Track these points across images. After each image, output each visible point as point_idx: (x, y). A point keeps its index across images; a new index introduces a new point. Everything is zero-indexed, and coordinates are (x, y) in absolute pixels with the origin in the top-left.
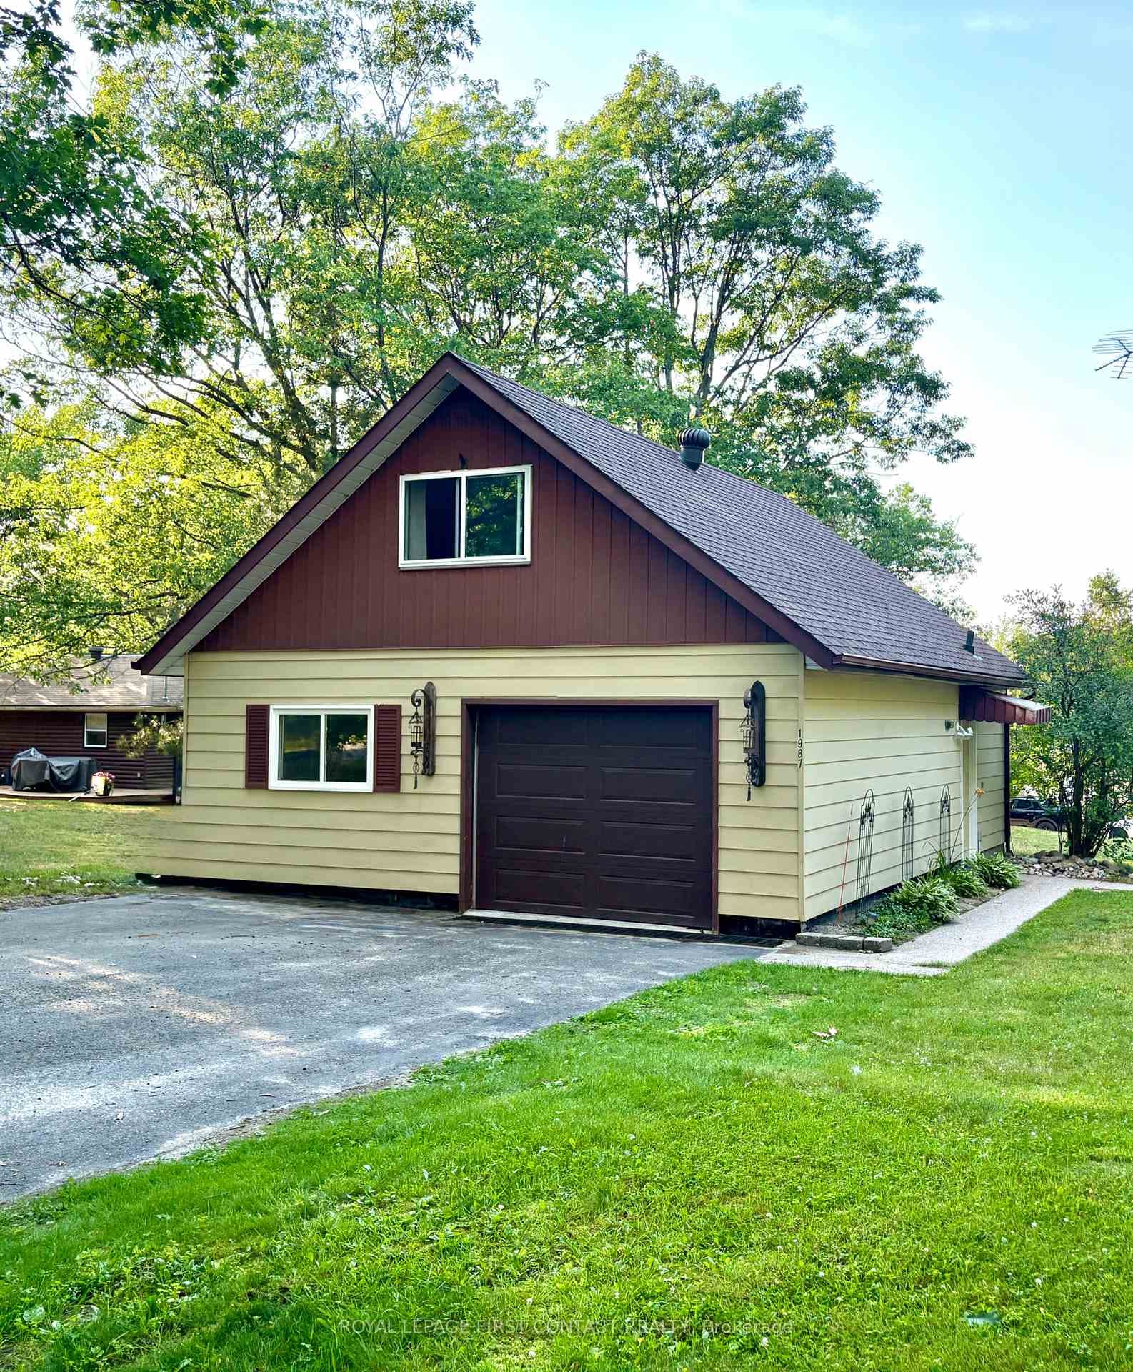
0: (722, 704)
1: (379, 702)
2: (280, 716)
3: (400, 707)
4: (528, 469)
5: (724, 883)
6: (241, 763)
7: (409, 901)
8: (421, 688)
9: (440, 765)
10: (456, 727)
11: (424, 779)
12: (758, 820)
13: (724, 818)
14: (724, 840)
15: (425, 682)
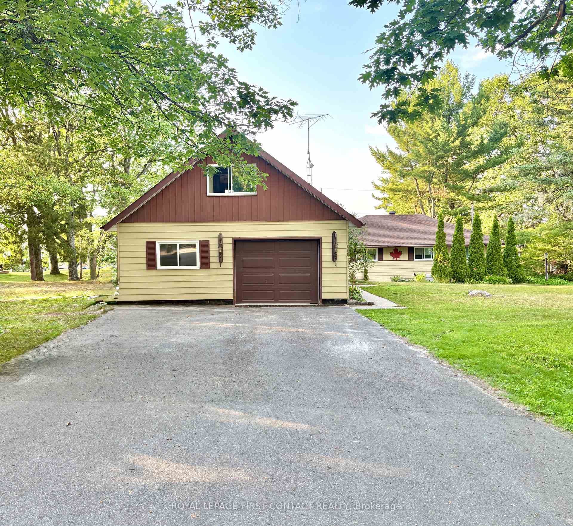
0: (323, 238)
1: (201, 240)
2: (160, 245)
3: (209, 241)
4: (255, 165)
5: (324, 290)
6: (144, 261)
7: (214, 303)
8: (217, 235)
9: (225, 259)
10: (230, 247)
11: (219, 264)
12: (334, 271)
13: (324, 271)
14: (324, 277)
15: (219, 233)
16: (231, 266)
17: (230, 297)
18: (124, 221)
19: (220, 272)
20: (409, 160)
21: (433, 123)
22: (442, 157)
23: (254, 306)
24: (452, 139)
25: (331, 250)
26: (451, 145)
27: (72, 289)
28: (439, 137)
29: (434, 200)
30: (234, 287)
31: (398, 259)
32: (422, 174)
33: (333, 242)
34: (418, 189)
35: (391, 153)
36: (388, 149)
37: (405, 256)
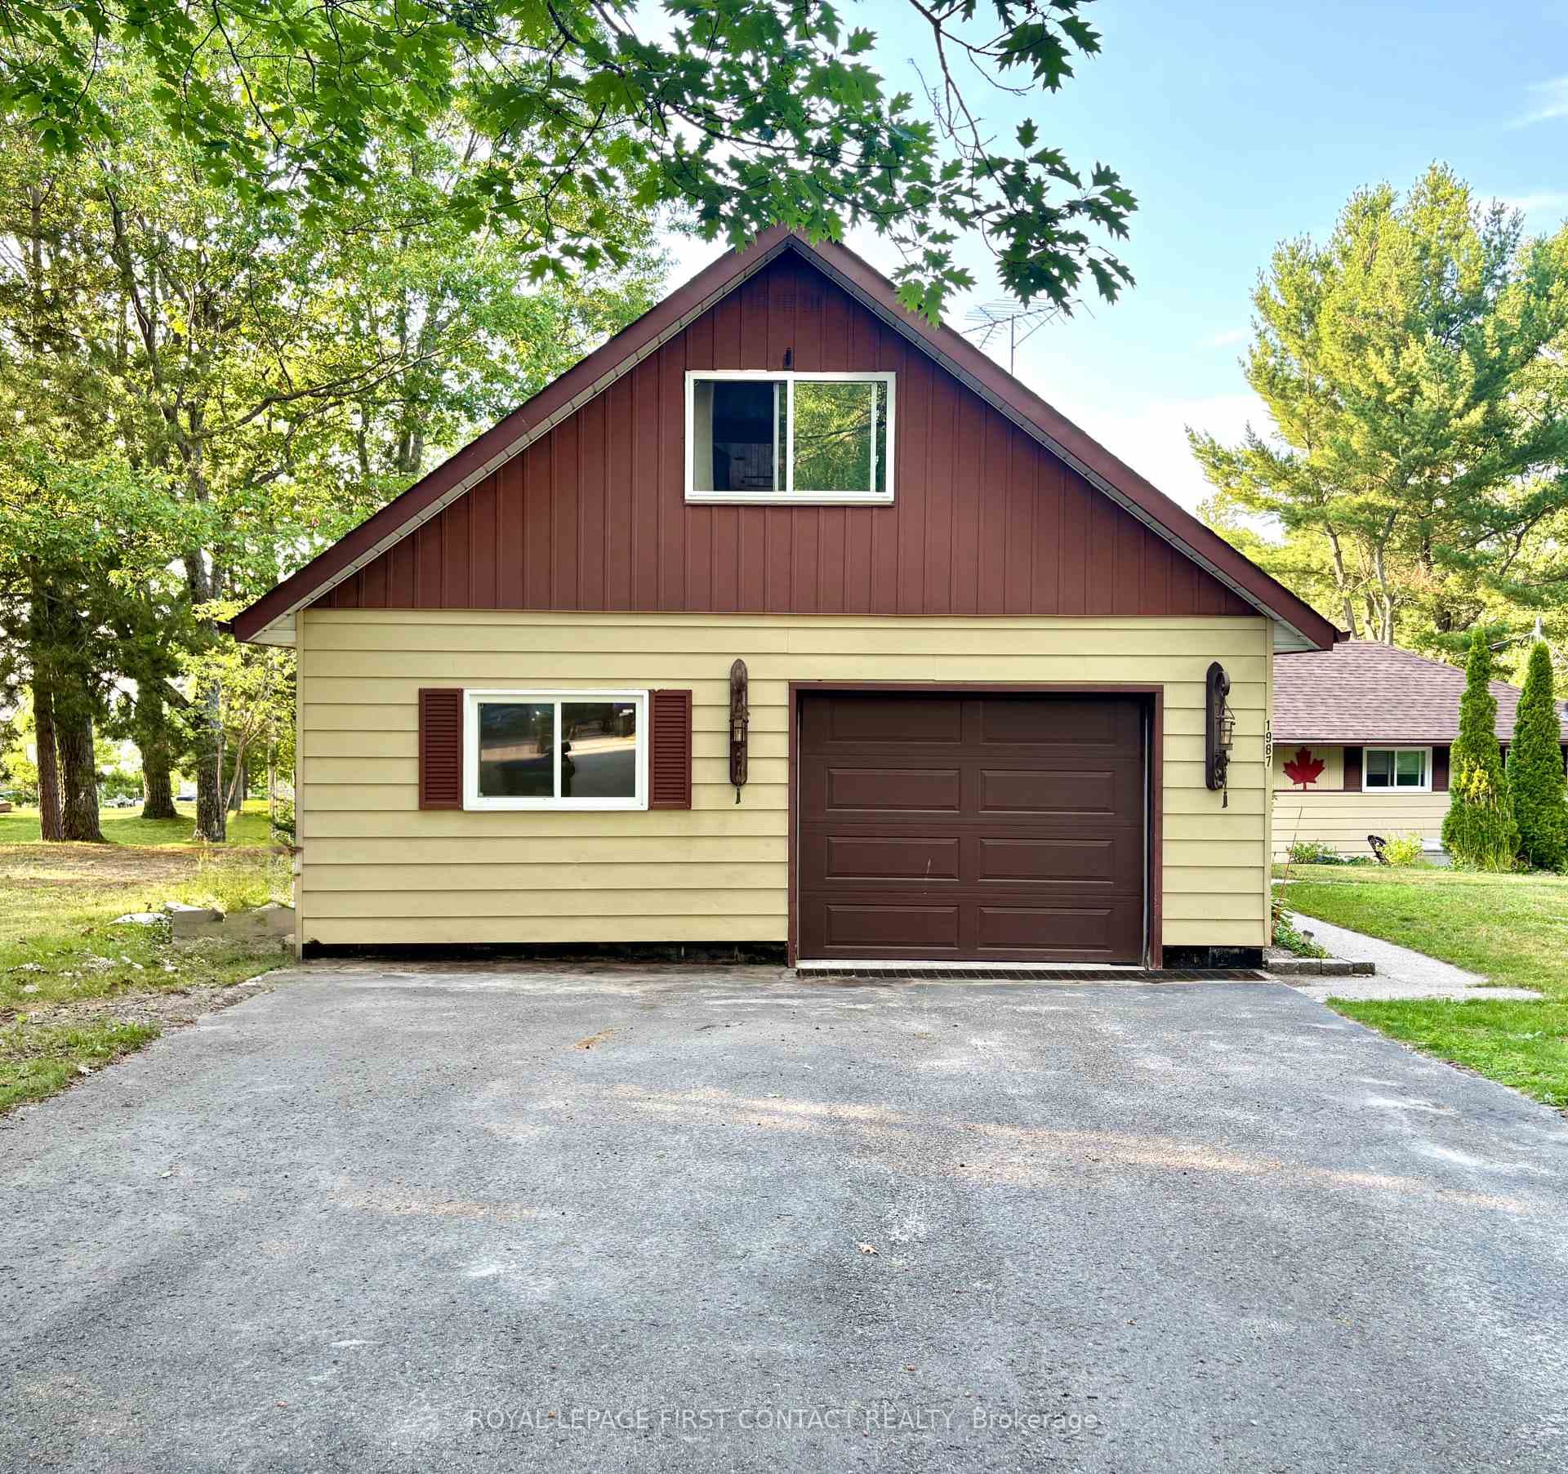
0: (1167, 689)
1: (657, 686)
2: (480, 705)
3: (690, 692)
4: (890, 378)
5: (1170, 908)
6: (410, 773)
7: (704, 956)
8: (723, 668)
9: (756, 770)
10: (780, 720)
11: (731, 791)
12: (1216, 828)
13: (1170, 828)
14: (1170, 855)
15: (731, 660)
16: (780, 799)
17: (777, 931)
18: (327, 602)
19: (737, 824)
20: (1315, 472)
21: (1397, 353)
22: (1421, 463)
23: (876, 973)
24: (1459, 403)
25: (1202, 742)
26: (1455, 422)
27: (169, 875)
28: (1418, 398)
29: (1392, 599)
30: (791, 891)
31: (1310, 786)
32: (1362, 517)
33: (1209, 709)
34: (1340, 564)
35: (1262, 452)
36: (1252, 436)
37: (1331, 778)
